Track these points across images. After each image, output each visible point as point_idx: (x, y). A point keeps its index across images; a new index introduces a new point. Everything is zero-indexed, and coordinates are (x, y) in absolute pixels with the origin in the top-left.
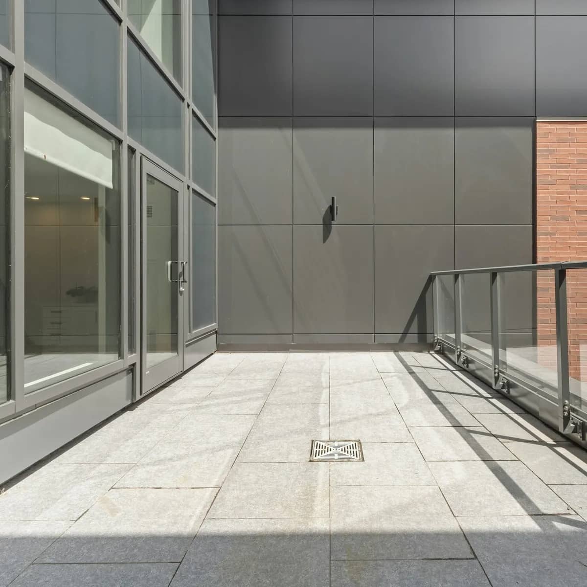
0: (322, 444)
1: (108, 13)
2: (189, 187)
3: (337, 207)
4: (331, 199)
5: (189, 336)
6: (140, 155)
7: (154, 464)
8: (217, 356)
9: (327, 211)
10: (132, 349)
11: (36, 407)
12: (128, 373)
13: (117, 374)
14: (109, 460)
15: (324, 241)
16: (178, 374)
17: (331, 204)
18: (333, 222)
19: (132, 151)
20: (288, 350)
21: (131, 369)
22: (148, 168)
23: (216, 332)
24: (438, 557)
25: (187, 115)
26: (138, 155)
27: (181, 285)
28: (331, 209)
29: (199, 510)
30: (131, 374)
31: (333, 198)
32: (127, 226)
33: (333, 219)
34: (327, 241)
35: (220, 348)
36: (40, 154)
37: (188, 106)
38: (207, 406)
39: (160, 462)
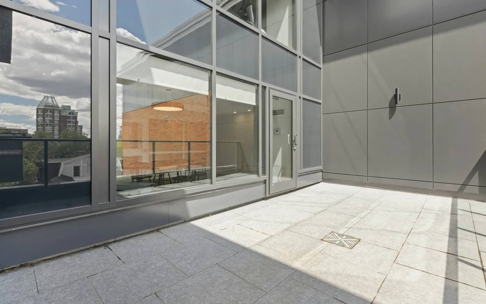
0: (336, 234)
1: (252, 33)
2: (300, 97)
3: (400, 95)
4: (395, 90)
5: (300, 171)
6: (269, 88)
7: (257, 221)
8: (322, 184)
9: (392, 99)
10: (264, 173)
11: (221, 189)
12: (264, 184)
13: (257, 183)
14: (245, 215)
15: (390, 118)
16: (294, 189)
17: (395, 93)
18: (397, 105)
19: (264, 88)
20: (365, 186)
21: (265, 182)
22: (273, 93)
23: (322, 171)
24: (343, 301)
25: (300, 62)
26: (267, 89)
27: (294, 146)
28: (395, 96)
29: (258, 240)
30: (265, 184)
31: (396, 90)
32: (261, 121)
33: (396, 103)
34: (392, 118)
35: (324, 180)
36: (223, 98)
37: (300, 57)
38: (296, 205)
39: (260, 221)
